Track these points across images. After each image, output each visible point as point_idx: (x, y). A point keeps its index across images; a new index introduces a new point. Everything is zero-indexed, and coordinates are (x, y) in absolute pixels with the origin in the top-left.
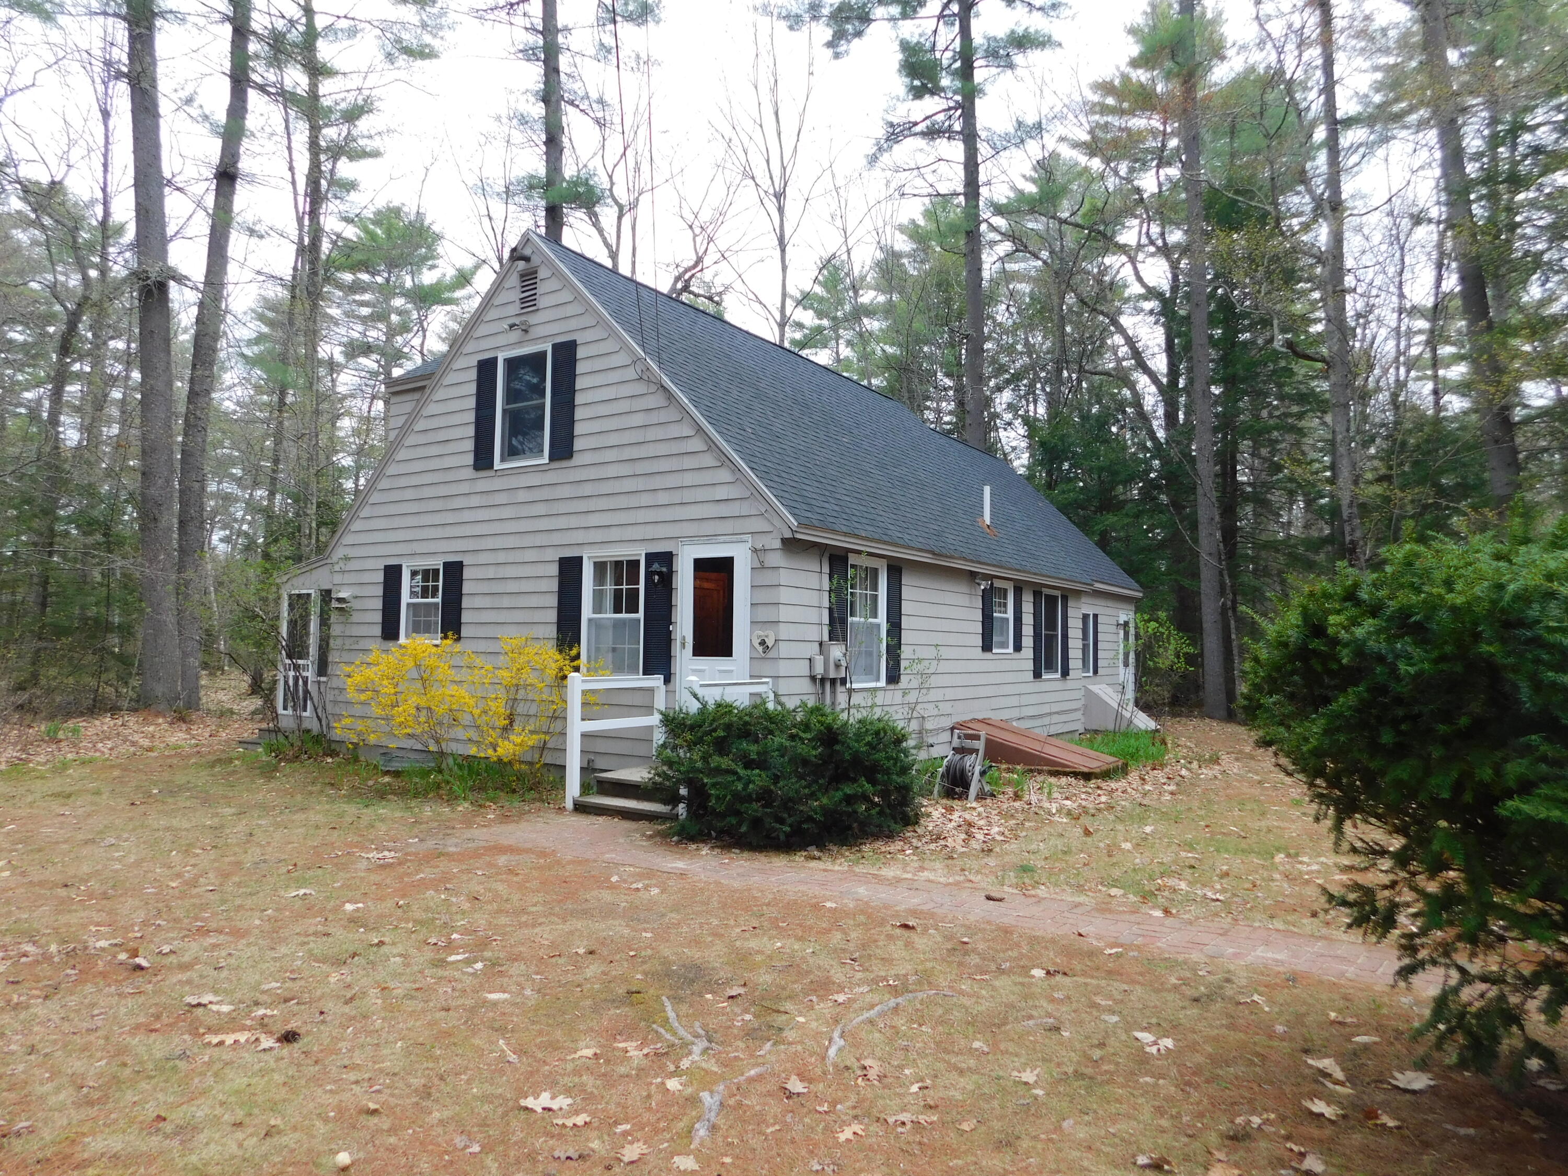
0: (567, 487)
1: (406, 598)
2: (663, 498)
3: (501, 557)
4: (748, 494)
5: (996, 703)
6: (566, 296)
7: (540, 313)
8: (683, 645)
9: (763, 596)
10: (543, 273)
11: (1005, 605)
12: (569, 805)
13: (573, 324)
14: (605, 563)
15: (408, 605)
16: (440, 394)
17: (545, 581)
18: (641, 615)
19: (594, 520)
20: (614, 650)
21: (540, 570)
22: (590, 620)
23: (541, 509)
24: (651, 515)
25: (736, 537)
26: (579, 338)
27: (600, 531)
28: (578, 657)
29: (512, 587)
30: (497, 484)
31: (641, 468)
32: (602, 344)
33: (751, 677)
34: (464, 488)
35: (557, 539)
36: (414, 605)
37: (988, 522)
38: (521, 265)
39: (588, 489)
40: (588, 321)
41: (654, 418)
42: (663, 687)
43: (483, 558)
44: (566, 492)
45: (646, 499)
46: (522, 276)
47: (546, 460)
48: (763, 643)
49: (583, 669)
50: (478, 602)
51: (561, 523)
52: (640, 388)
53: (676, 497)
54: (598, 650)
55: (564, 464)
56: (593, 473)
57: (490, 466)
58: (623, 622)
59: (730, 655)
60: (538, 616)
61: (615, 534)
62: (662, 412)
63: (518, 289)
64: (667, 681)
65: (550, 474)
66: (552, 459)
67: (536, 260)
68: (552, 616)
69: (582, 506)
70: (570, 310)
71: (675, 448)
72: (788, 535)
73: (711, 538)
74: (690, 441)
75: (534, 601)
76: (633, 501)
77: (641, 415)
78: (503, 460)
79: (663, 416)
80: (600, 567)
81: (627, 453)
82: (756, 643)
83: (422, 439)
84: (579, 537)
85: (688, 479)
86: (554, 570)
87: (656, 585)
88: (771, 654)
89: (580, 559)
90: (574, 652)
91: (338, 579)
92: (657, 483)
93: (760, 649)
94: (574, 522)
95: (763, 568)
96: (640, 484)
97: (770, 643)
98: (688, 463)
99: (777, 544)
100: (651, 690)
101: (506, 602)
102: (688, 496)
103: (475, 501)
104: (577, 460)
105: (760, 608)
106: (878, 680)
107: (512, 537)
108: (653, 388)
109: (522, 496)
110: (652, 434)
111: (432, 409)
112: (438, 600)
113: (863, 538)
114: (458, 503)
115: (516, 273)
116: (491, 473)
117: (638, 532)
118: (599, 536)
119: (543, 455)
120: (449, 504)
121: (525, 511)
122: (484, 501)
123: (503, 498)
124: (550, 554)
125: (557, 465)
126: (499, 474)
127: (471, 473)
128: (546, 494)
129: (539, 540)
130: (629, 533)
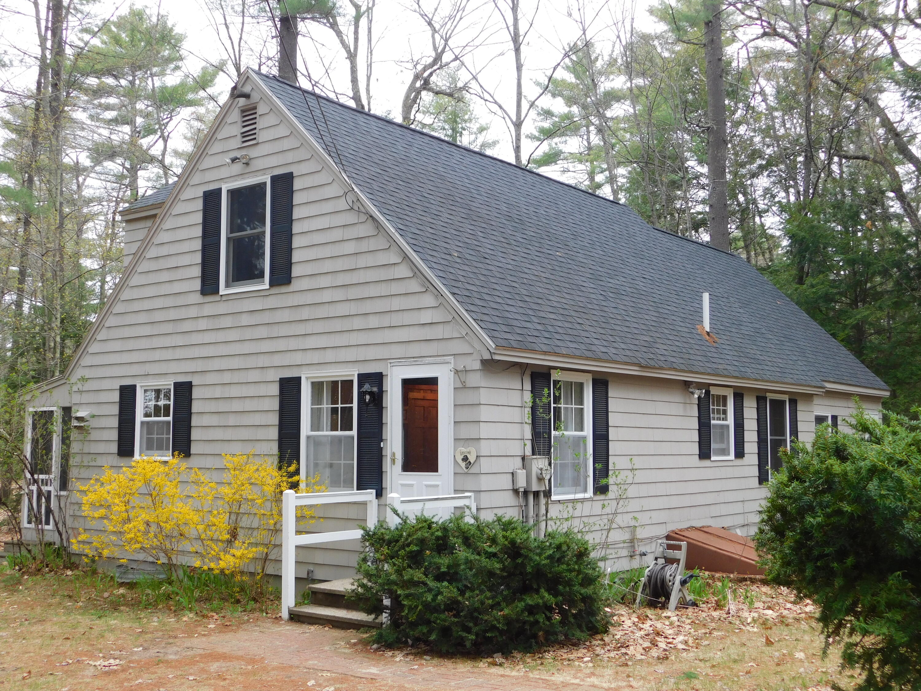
0: (287, 311)
1: (139, 417)
2: (373, 322)
3: (227, 378)
4: (450, 318)
5: (715, 511)
6: (282, 131)
7: (259, 146)
8: (393, 461)
9: (466, 414)
10: (262, 109)
11: (725, 412)
12: (285, 614)
13: (290, 157)
14: (322, 383)
15: (142, 423)
16: (169, 223)
17: (267, 400)
18: (354, 432)
19: (311, 342)
20: (331, 465)
21: (263, 390)
22: (308, 437)
23: (262, 332)
24: (362, 338)
25: (439, 358)
26: (296, 170)
27: (317, 353)
28: (297, 472)
29: (236, 406)
30: (222, 308)
31: (353, 293)
32: (316, 176)
33: (456, 491)
34: (193, 312)
35: (277, 360)
36: (148, 423)
37: (708, 329)
38: (242, 101)
39: (305, 314)
40: (302, 154)
41: (364, 246)
42: (375, 502)
43: (210, 379)
44: (285, 316)
45: (357, 323)
46: (243, 111)
47: (267, 286)
48: (465, 459)
49: (302, 485)
50: (206, 420)
51: (281, 345)
52: (351, 218)
53: (386, 321)
54: (316, 465)
55: (284, 289)
56: (309, 298)
57: (216, 291)
58: (340, 438)
59: (436, 471)
60: (261, 434)
61: (330, 356)
62: (372, 241)
63: (240, 124)
64: (379, 494)
65: (270, 298)
66: (272, 284)
67: (255, 97)
68: (274, 433)
69: (300, 329)
70: (286, 144)
71: (383, 274)
72: (487, 356)
73: (416, 360)
74: (397, 268)
75: (257, 419)
76: (346, 325)
77: (353, 243)
78: (227, 286)
79: (373, 244)
80: (317, 387)
81: (341, 279)
82: (459, 458)
83: (154, 266)
84: (298, 358)
85: (396, 304)
86: (275, 390)
87: (367, 404)
88: (473, 470)
89: (298, 380)
90: (292, 468)
91: (76, 399)
92: (368, 307)
93: (463, 464)
94: (293, 344)
95: (465, 387)
96: (352, 308)
97: (472, 459)
98: (395, 288)
99: (477, 365)
100: (364, 504)
101: (232, 420)
102: (396, 320)
103: (203, 324)
104: (295, 285)
105: (463, 426)
106: (585, 491)
107: (237, 359)
108: (363, 218)
109: (245, 320)
110: (362, 261)
111: (163, 237)
112: (170, 419)
113: (564, 356)
114: (187, 326)
115: (237, 109)
116: (217, 298)
117: (351, 354)
118: (315, 357)
119: (264, 280)
120: (179, 328)
121: (248, 334)
122: (211, 324)
123: (228, 321)
124: (271, 375)
125: (277, 290)
126: (224, 299)
127: (199, 298)
128: (266, 318)
129: (262, 361)
130: (343, 355)
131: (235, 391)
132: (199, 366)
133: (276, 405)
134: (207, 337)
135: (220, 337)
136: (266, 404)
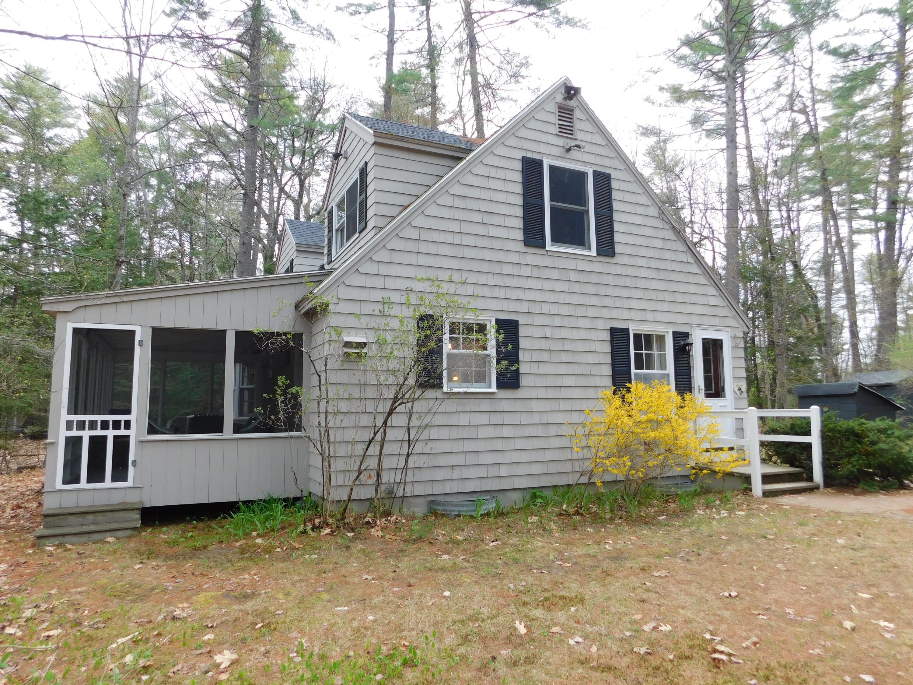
0: (611, 277)
1: (446, 349)
3: (557, 321)
4: (724, 304)
6: (598, 139)
8: (700, 391)
10: (577, 113)
13: (606, 162)
14: (640, 335)
15: (449, 355)
16: (479, 169)
17: (601, 344)
18: (671, 370)
19: (634, 304)
25: (722, 327)
26: (614, 174)
27: (639, 312)
30: (547, 261)
31: (663, 275)
32: (629, 184)
33: (736, 409)
34: (514, 258)
35: (605, 313)
36: (457, 355)
38: (559, 99)
39: (628, 282)
40: (617, 164)
41: (667, 245)
43: (538, 320)
44: (610, 280)
46: (559, 108)
47: (595, 254)
48: (740, 389)
50: (536, 356)
52: (658, 223)
55: (608, 260)
57: (542, 245)
59: (724, 396)
61: (650, 316)
62: (674, 243)
63: (556, 116)
65: (596, 264)
66: (599, 254)
67: (574, 102)
68: (608, 370)
70: (602, 151)
71: (683, 268)
73: (709, 327)
75: (590, 358)
76: (660, 296)
77: (661, 241)
78: (553, 244)
79: (674, 246)
82: (736, 389)
84: (625, 315)
85: (693, 289)
86: (606, 336)
88: (744, 396)
89: (627, 330)
93: (738, 393)
95: (736, 347)
97: (743, 389)
98: (691, 279)
99: (742, 335)
102: (694, 299)
103: (527, 271)
104: (617, 259)
105: (736, 370)
107: (566, 307)
108: (667, 226)
109: (573, 276)
110: (668, 256)
111: (471, 179)
112: (492, 352)
114: (507, 269)
115: (553, 102)
116: (542, 251)
117: (666, 317)
118: (639, 316)
119: (589, 248)
120: (497, 269)
121: (576, 288)
122: (536, 273)
123: (555, 274)
124: (601, 324)
125: (602, 259)
126: (550, 254)
127: (521, 247)
128: (594, 278)
129: (591, 312)
130: (659, 317)
131: (565, 334)
132: (525, 307)
133: (607, 348)
134: (533, 284)
135: (547, 285)
136: (598, 347)
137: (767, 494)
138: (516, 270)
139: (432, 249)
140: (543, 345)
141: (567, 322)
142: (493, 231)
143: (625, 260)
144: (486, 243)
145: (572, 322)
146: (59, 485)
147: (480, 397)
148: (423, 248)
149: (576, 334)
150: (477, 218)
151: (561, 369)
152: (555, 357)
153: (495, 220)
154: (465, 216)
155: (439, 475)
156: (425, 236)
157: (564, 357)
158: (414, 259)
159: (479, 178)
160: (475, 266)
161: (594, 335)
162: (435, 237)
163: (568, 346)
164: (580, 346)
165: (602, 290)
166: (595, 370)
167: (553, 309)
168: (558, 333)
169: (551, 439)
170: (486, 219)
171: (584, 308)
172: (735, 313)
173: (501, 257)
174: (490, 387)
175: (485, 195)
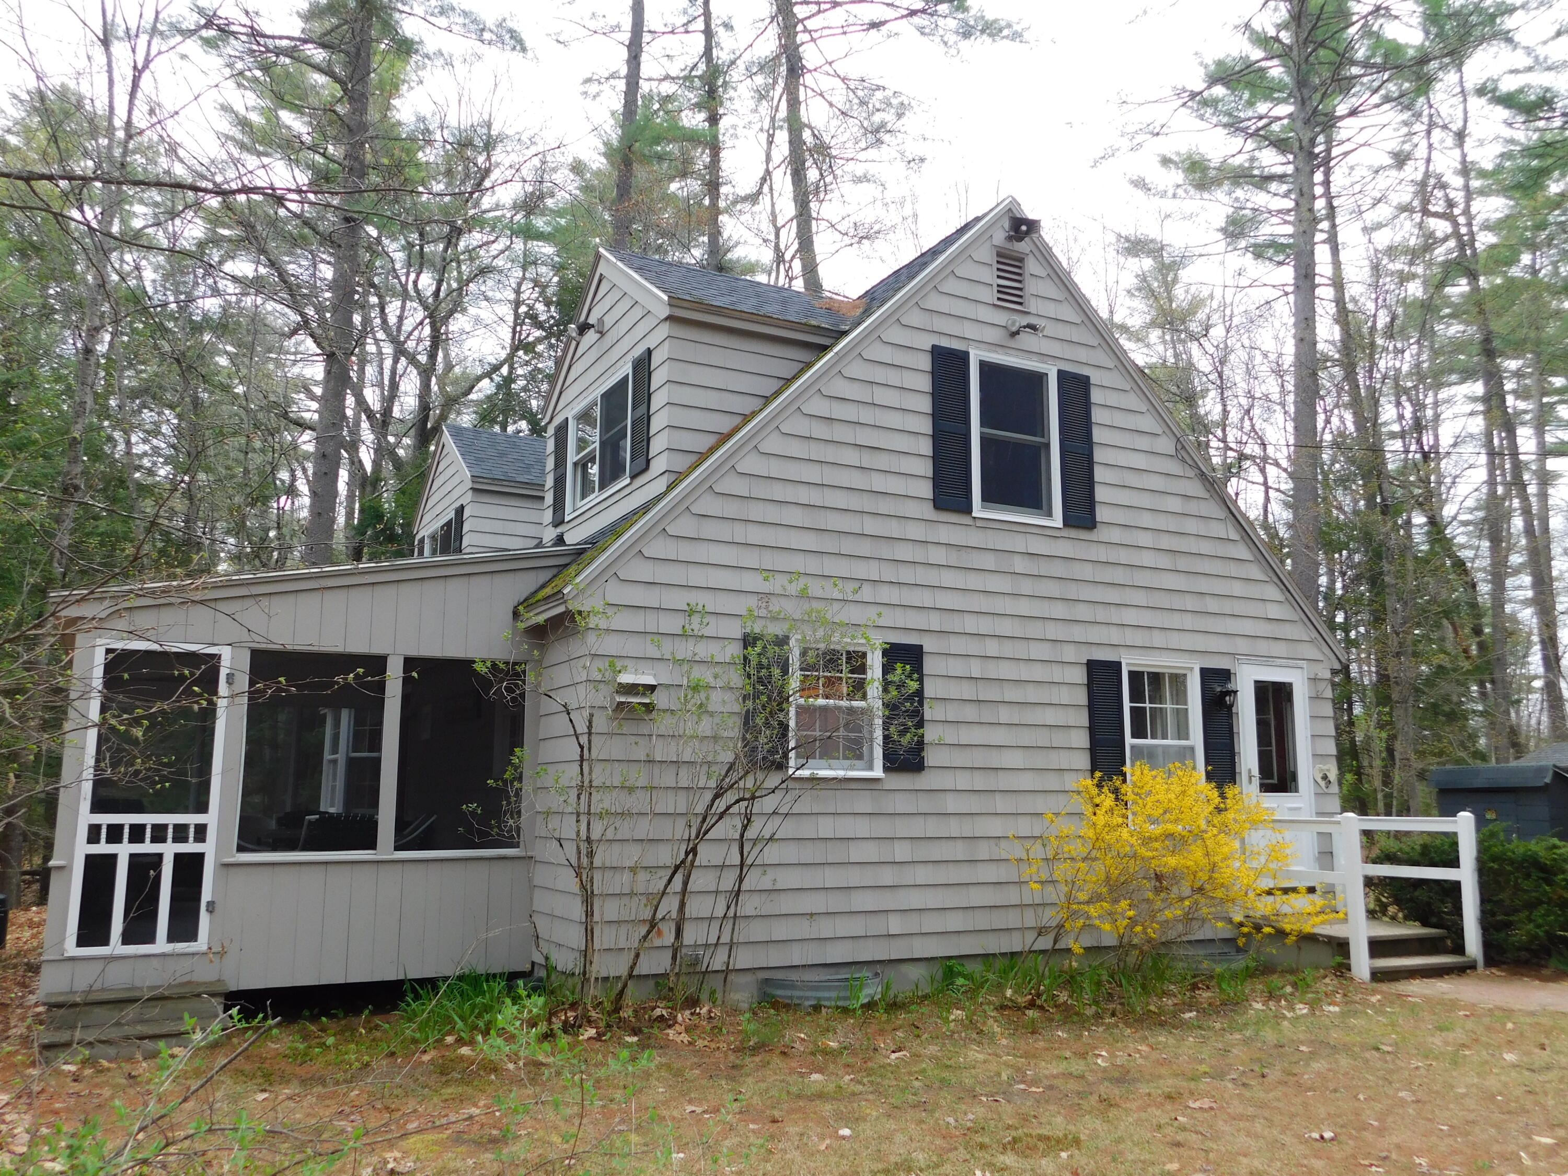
0: (1089, 566)
1: (797, 697)
2: (1209, 605)
3: (992, 648)
4: (1296, 618)
6: (1066, 312)
7: (1031, 318)
8: (1251, 779)
9: (1321, 728)
10: (1032, 267)
13: (1080, 354)
14: (1141, 674)
15: (802, 707)
16: (855, 369)
17: (1065, 689)
18: (1196, 742)
19: (1130, 617)
22: (1134, 747)
23: (1051, 589)
25: (1292, 660)
26: (1095, 376)
27: (1140, 632)
30: (974, 538)
31: (1183, 563)
33: (1319, 814)
34: (915, 531)
35: (1078, 633)
38: (998, 239)
39: (1119, 576)
40: (1102, 359)
41: (1191, 507)
43: (957, 645)
44: (1087, 572)
46: (1000, 254)
47: (1059, 524)
48: (1325, 777)
52: (1174, 467)
55: (1083, 534)
56: (1122, 556)
57: (965, 508)
59: (1297, 791)
61: (1158, 639)
62: (1202, 502)
63: (993, 269)
65: (1060, 542)
66: (1067, 523)
67: (1025, 245)
68: (1082, 739)
70: (1074, 334)
71: (1220, 550)
73: (1268, 660)
74: (1230, 546)
75: (1051, 717)
76: (1177, 602)
77: (1179, 500)
78: (985, 505)
79: (1204, 509)
82: (1318, 777)
84: (1114, 636)
85: (1237, 588)
86: (1079, 676)
88: (1333, 790)
89: (1117, 665)
93: (1323, 783)
95: (1318, 697)
98: (1234, 570)
99: (1329, 674)
102: (1240, 608)
103: (938, 556)
104: (1101, 534)
108: (1191, 473)
109: (1020, 565)
110: (1192, 527)
111: (842, 387)
112: (873, 704)
114: (904, 552)
116: (965, 519)
117: (1188, 641)
118: (1138, 638)
119: (1049, 514)
120: (886, 551)
121: (1027, 587)
122: (953, 558)
123: (988, 561)
124: (1069, 653)
125: (1073, 533)
126: (979, 524)
127: (928, 512)
128: (1058, 569)
129: (1053, 631)
130: (1175, 640)
131: (1006, 671)
132: (934, 622)
133: (1081, 698)
134: (949, 578)
135: (974, 581)
136: (1064, 695)
137: (1378, 976)
138: (918, 554)
139: (772, 514)
140: (967, 691)
141: (1008, 649)
142: (879, 483)
143: (1115, 535)
144: (867, 503)
145: (1020, 650)
146: (71, 948)
147: (853, 785)
148: (756, 512)
149: (1025, 672)
150: (850, 457)
151: (998, 736)
152: (987, 715)
153: (882, 461)
154: (830, 454)
155: (780, 931)
156: (760, 491)
157: (1005, 715)
158: (740, 533)
159: (856, 385)
160: (848, 546)
161: (1057, 674)
162: (779, 492)
163: (1012, 694)
164: (1032, 695)
165: (1073, 591)
166: (1058, 739)
167: (984, 625)
168: (994, 669)
169: (979, 865)
170: (868, 459)
171: (1039, 624)
172: (1315, 634)
173: (894, 529)
174: (871, 768)
175: (866, 415)
